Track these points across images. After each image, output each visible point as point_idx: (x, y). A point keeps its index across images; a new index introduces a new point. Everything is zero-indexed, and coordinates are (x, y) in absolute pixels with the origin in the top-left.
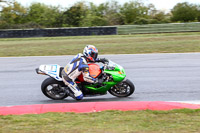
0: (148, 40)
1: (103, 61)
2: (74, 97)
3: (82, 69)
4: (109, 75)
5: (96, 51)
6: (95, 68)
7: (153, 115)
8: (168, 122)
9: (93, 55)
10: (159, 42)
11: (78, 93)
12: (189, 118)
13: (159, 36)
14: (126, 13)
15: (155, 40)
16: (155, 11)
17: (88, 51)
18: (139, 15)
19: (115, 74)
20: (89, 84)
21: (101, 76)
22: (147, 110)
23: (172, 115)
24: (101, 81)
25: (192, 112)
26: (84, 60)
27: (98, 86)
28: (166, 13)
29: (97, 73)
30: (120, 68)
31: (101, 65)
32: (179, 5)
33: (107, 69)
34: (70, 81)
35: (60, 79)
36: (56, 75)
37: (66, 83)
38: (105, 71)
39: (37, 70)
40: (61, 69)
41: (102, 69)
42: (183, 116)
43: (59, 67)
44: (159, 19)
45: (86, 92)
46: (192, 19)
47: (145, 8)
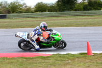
0: (23, 21)
1: (50, 30)
2: (35, 49)
3: (39, 35)
4: (53, 37)
5: (47, 25)
6: (46, 34)
7: (25, 60)
8: (33, 63)
9: (45, 27)
10: (28, 22)
11: (37, 47)
12: (43, 61)
13: (28, 19)
14: (11, 7)
15: (27, 21)
16: (26, 6)
17: (42, 25)
18: (18, 9)
19: (56, 37)
20: (43, 42)
21: (49, 38)
22: (22, 57)
23: (35, 60)
24: (49, 41)
25: (45, 58)
26: (40, 30)
27: (47, 43)
28: (32, 7)
29: (47, 37)
30: (59, 34)
31: (49, 32)
32: (39, 3)
33: (52, 34)
34: (33, 41)
35: (28, 40)
36: (25, 38)
37: (31, 42)
38: (51, 36)
39: (16, 35)
40: (28, 34)
41: (49, 35)
42: (40, 60)
43: (27, 33)
44: (28, 10)
45: (41, 47)
46: (45, 11)
47: (21, 5)
